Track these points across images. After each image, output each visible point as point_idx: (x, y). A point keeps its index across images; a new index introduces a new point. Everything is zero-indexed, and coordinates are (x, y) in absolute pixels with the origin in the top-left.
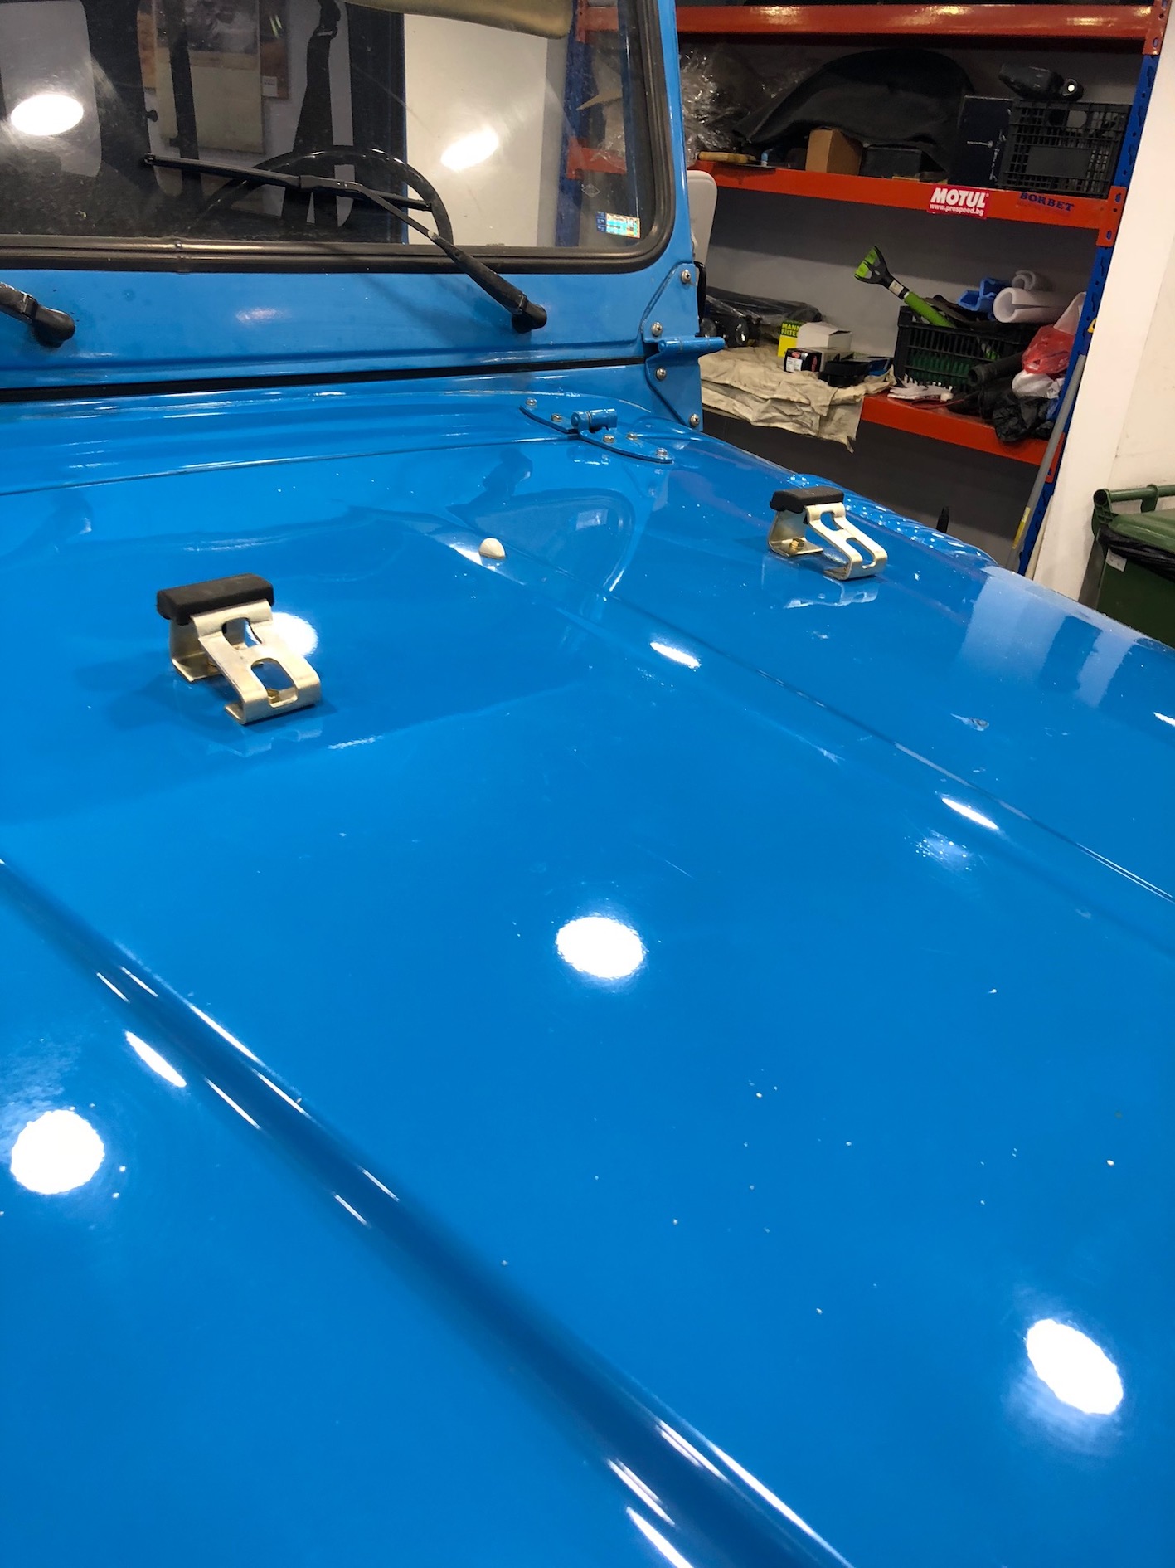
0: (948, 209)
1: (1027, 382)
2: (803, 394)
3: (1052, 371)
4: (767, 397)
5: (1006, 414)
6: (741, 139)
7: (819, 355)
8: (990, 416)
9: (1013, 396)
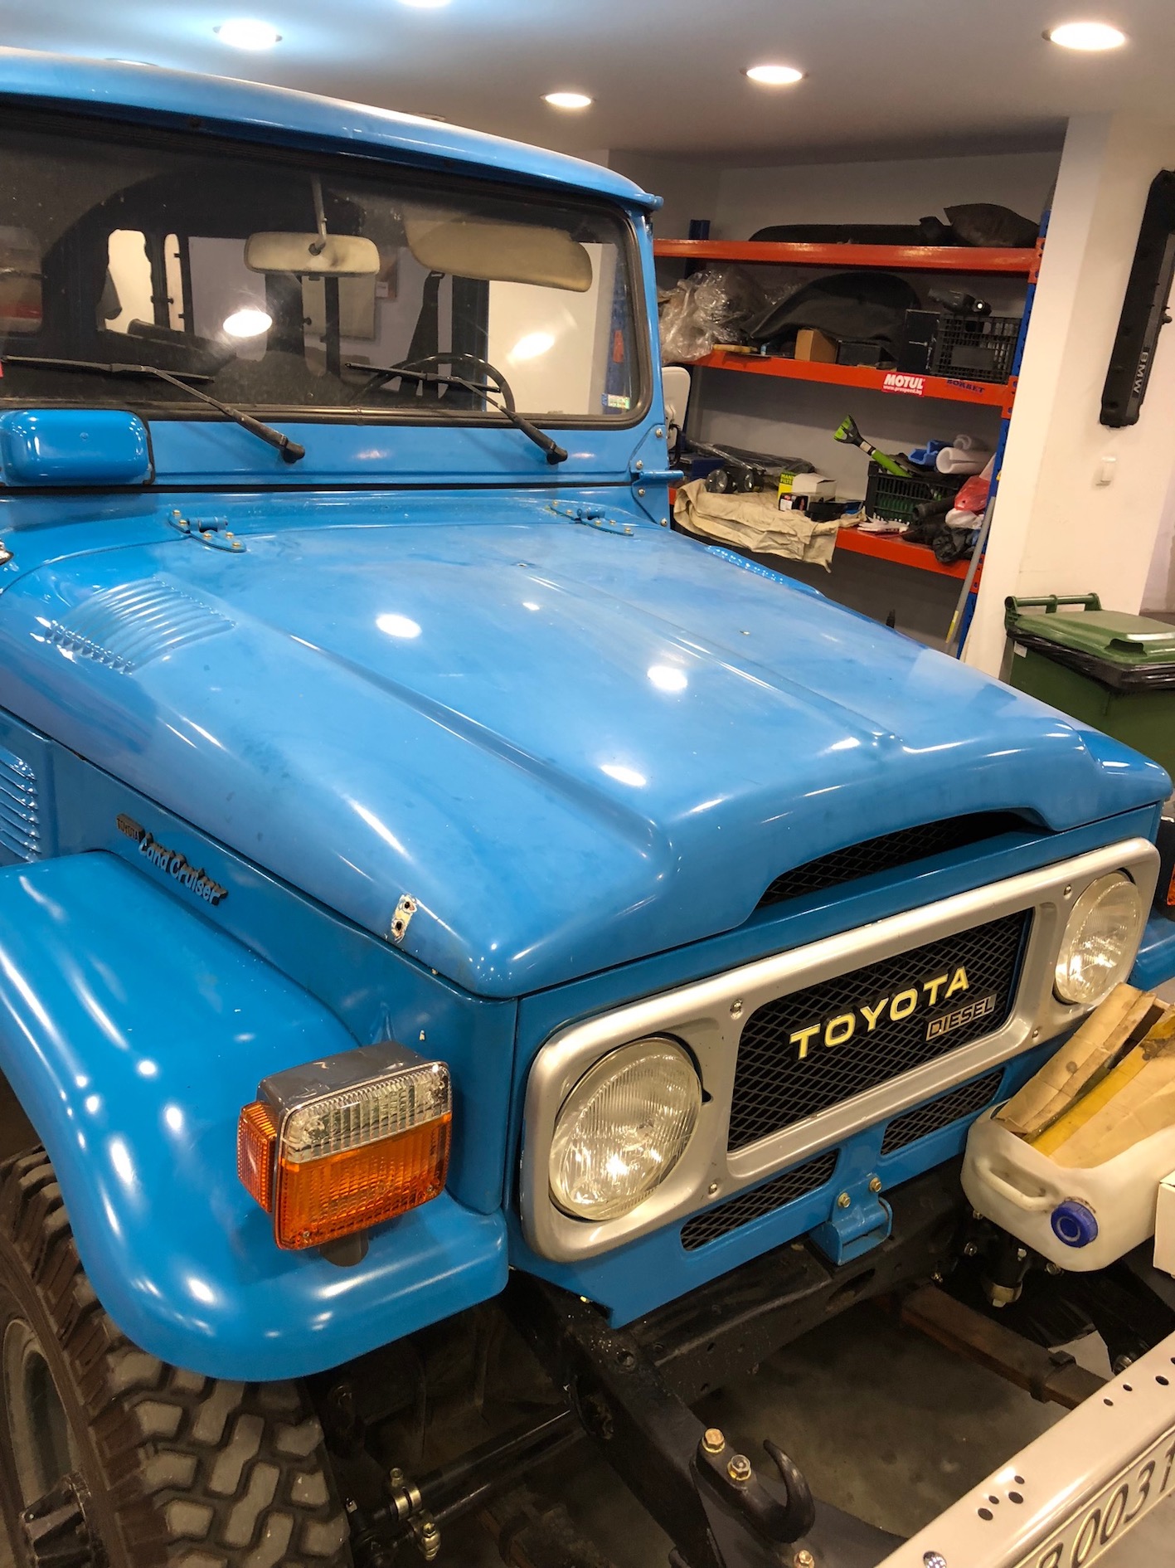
0: (896, 389)
1: (957, 517)
2: (792, 527)
3: (976, 509)
4: (763, 530)
5: (943, 541)
6: (745, 335)
7: (806, 498)
8: (931, 544)
9: (948, 528)
